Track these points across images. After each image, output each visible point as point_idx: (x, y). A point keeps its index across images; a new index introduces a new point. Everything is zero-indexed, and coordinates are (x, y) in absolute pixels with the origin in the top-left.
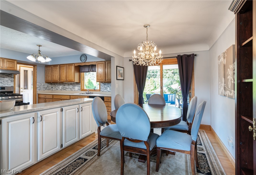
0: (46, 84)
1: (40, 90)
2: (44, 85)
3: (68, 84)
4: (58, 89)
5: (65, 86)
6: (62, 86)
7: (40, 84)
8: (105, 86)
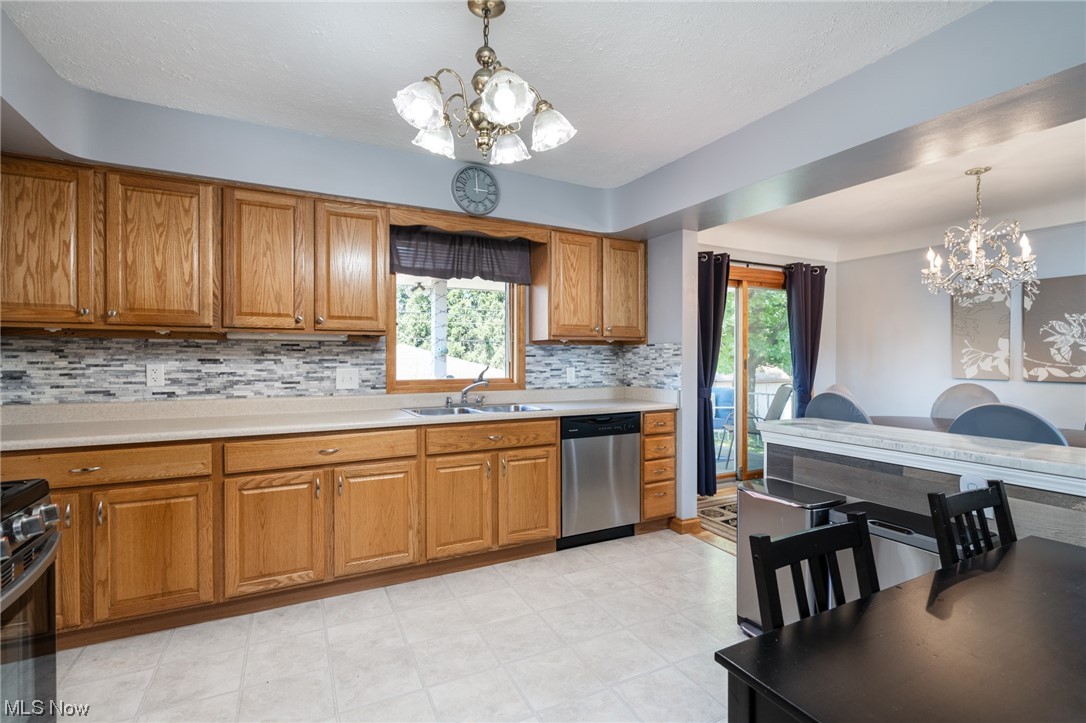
3: (252, 345)
4: (113, 389)
5: (216, 361)
6: (173, 365)
8: (554, 361)
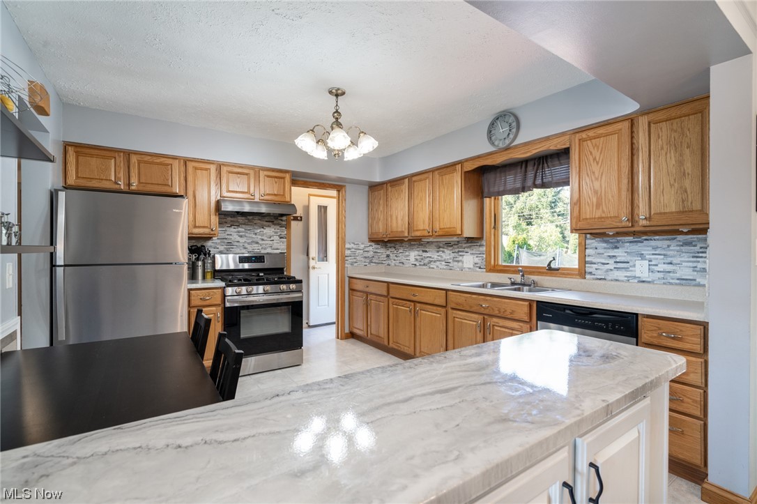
0: (370, 246)
1: (356, 264)
2: (366, 249)
3: (436, 244)
5: (426, 251)
7: (355, 246)
8: (620, 253)
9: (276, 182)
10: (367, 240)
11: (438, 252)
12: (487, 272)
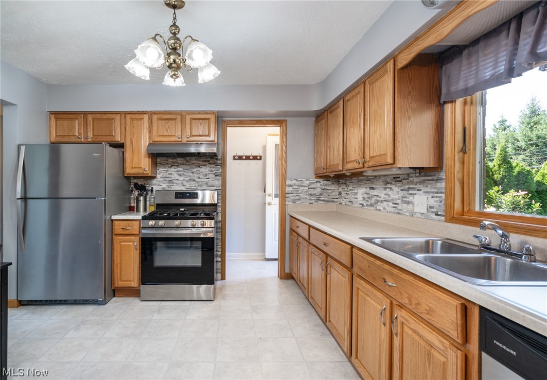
0: (317, 182)
1: (299, 202)
2: (313, 186)
3: (384, 179)
5: (373, 189)
6: (364, 190)
7: (298, 183)
9: (201, 124)
10: (314, 176)
11: (385, 189)
12: (446, 221)
